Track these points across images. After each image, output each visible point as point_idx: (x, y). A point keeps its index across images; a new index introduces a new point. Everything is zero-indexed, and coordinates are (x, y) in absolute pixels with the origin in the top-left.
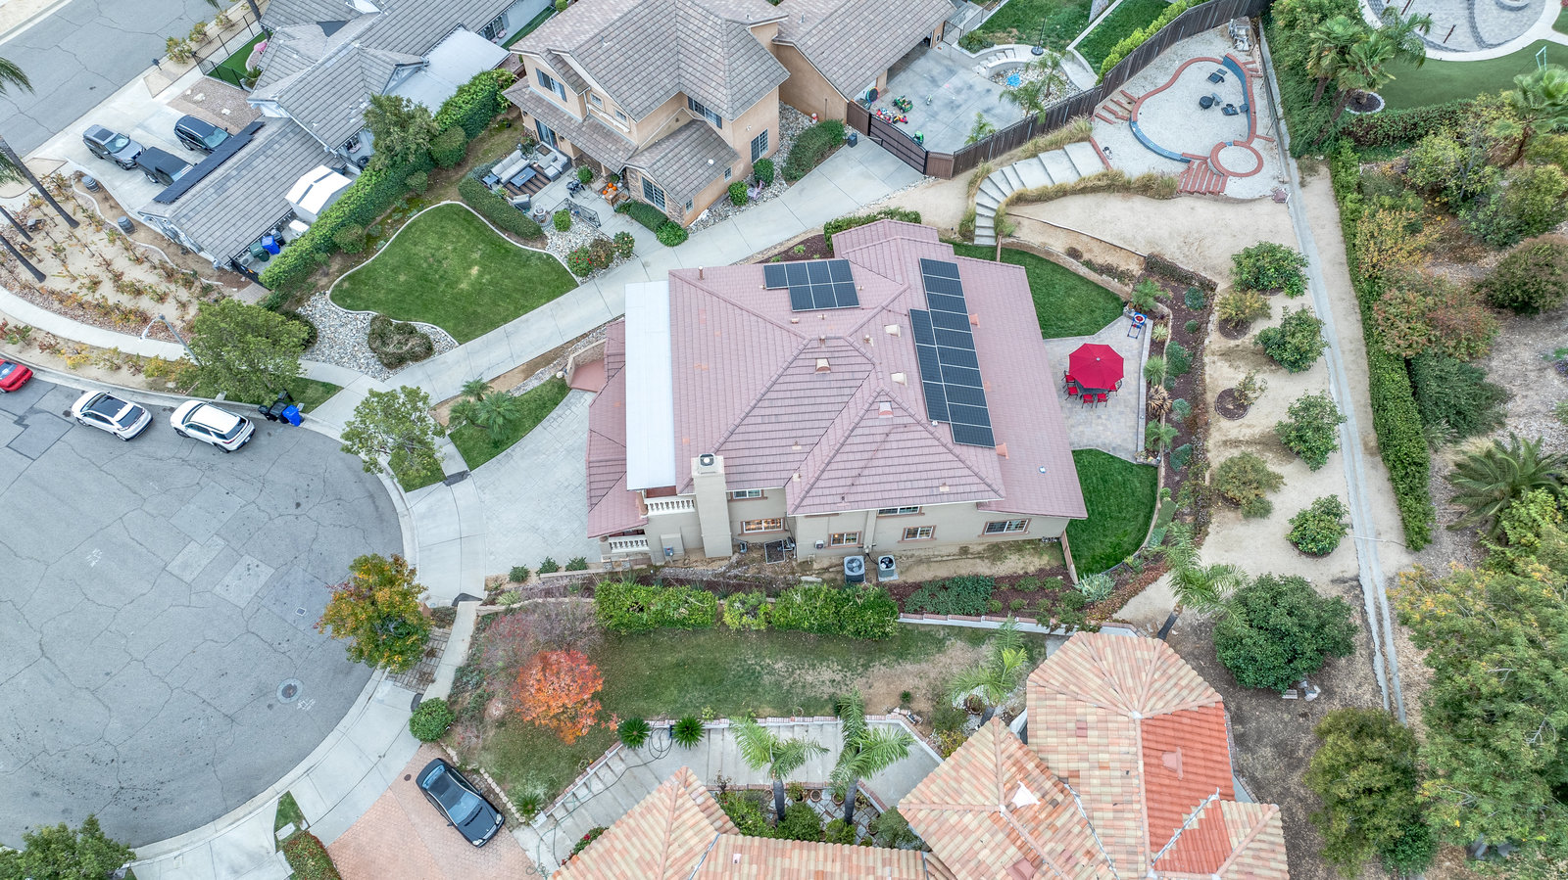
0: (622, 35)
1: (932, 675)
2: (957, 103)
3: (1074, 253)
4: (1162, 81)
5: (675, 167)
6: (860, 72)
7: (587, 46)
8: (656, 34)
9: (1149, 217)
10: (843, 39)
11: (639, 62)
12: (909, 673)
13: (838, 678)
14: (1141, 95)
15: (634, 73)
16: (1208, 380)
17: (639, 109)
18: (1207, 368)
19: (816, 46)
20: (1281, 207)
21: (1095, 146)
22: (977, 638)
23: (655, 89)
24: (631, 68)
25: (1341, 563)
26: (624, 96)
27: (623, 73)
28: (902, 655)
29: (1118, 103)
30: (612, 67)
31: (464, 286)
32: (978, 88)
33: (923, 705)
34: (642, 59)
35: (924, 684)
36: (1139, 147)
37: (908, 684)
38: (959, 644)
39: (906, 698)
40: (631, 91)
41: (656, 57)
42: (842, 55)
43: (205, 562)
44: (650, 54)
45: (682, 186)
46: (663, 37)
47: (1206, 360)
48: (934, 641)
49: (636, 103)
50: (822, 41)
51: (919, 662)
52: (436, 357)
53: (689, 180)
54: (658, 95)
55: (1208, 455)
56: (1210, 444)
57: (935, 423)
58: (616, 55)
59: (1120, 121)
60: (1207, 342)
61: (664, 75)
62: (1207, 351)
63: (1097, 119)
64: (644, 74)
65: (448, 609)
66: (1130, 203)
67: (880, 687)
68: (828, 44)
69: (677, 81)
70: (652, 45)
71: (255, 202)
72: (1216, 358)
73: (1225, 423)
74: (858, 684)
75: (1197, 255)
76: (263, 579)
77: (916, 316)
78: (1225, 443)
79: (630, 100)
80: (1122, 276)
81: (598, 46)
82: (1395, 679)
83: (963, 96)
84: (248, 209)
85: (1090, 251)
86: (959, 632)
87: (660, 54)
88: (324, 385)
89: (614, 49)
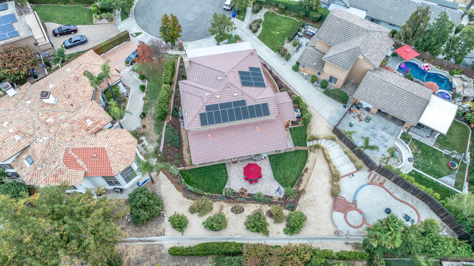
0: (343, 25)
1: (150, 132)
2: (376, 137)
3: (307, 169)
4: (396, 195)
5: (309, 55)
6: (367, 97)
7: (334, 17)
8: (349, 33)
9: (322, 189)
10: (378, 88)
11: (336, 32)
12: (151, 127)
13: (152, 113)
14: (386, 187)
15: (331, 32)
16: (249, 204)
17: (320, 37)
18: (254, 204)
19: (370, 80)
20: (333, 234)
21: (355, 172)
22: (159, 141)
23: (329, 39)
24: (333, 31)
25: (170, 231)
26: (322, 32)
27: (330, 29)
28: (156, 125)
29: (379, 179)
30: (331, 26)
31: (273, 32)
32: (386, 143)
33: (142, 130)
34: (337, 33)
35: (148, 130)
36: (357, 186)
37: (148, 127)
38: (158, 138)
39: (144, 127)
40: (325, 33)
41: (340, 36)
42: (371, 89)
43: (195, 11)
44: (341, 34)
45: (304, 59)
46: (349, 35)
47: (258, 205)
48: (159, 132)
49: (321, 36)
50: (373, 81)
51: (154, 129)
52: (254, 34)
53: (307, 61)
54: (327, 40)
55: (218, 202)
56: (222, 203)
57: (205, 107)
58: (335, 26)
59: (370, 181)
60: (266, 206)
61: (335, 40)
62: (262, 205)
63: (369, 173)
64: (333, 35)
65: (183, 49)
66: (328, 183)
67: (148, 122)
68: (373, 84)
69: (335, 44)
70: (344, 33)
72: (259, 208)
73: (230, 208)
74: (150, 118)
75: (306, 205)
76: (191, 20)
77: (243, 102)
78: (223, 207)
79: (322, 34)
80: (299, 185)
81: (336, 20)
82: (129, 244)
83: (380, 138)
85: (307, 174)
86: (161, 137)
87: (342, 37)
88: (244, 19)
89: (337, 24)
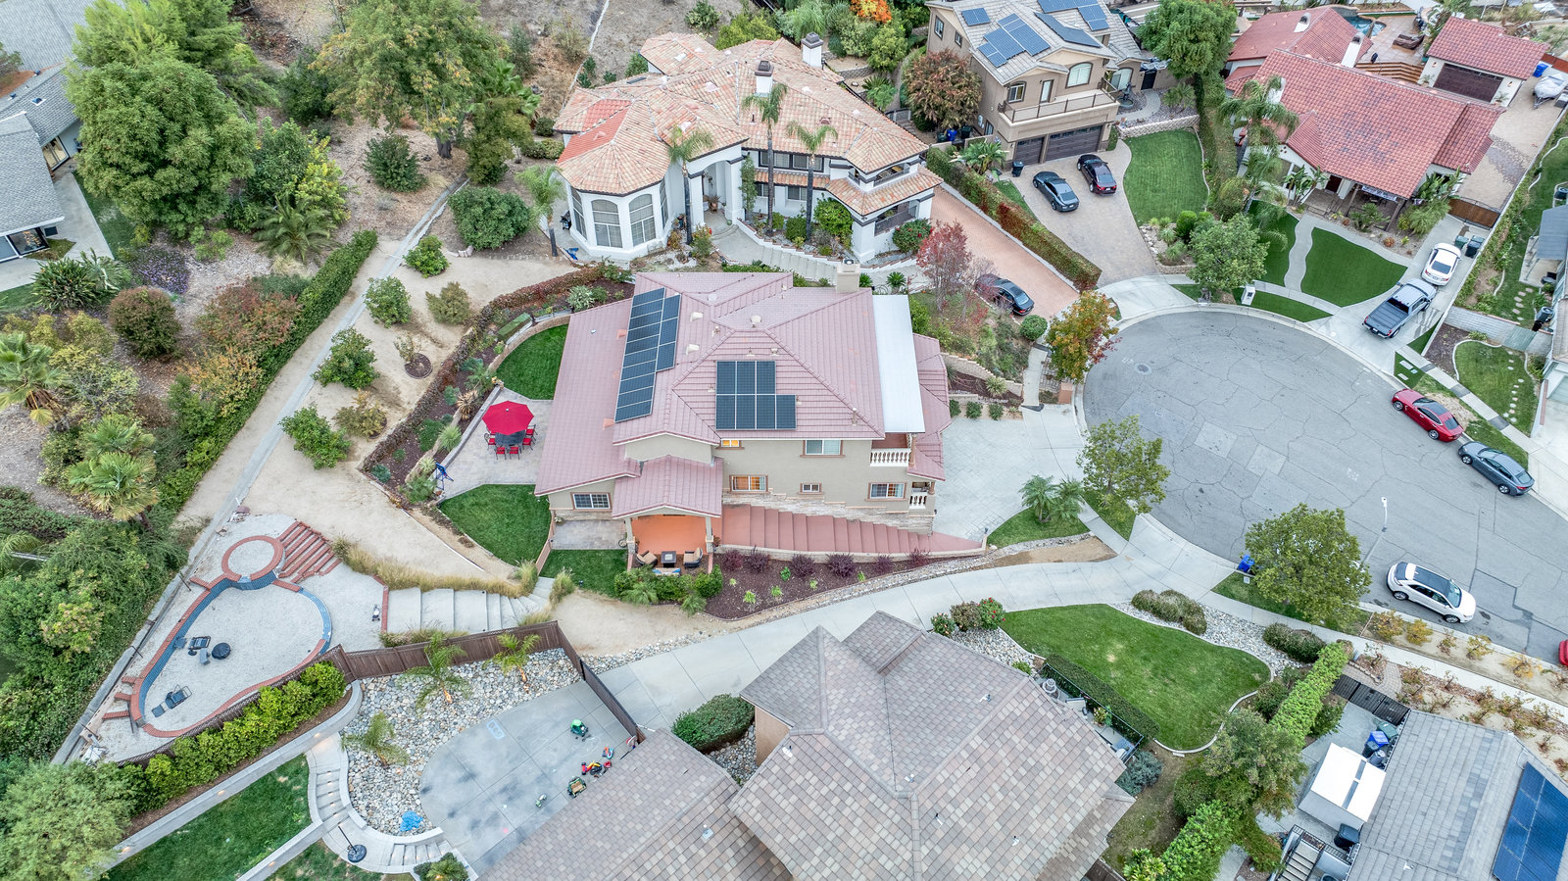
3: (464, 542)
16: (423, 393)
31: (1121, 646)
43: (1256, 457)
47: (413, 407)
52: (1125, 597)
55: (457, 344)
56: (452, 350)
60: (402, 422)
65: (1046, 402)
71: (1426, 780)
72: (404, 406)
73: (433, 359)
84: (1428, 771)
88: (1229, 596)
